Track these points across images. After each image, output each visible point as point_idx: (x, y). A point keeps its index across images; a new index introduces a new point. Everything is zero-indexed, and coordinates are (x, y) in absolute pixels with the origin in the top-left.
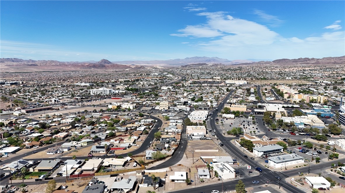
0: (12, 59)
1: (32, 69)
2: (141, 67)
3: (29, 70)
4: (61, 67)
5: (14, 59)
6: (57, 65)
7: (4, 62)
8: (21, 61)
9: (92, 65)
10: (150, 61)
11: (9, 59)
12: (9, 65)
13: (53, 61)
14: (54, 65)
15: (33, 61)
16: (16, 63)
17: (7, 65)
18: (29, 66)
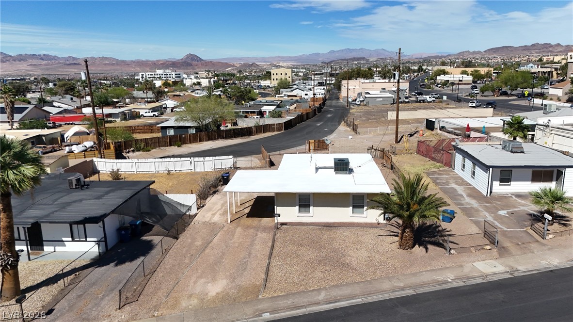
0: (39, 55)
1: (71, 70)
2: (252, 65)
3: (66, 71)
4: (119, 67)
5: (44, 55)
6: (113, 64)
7: (27, 60)
8: (55, 59)
9: (170, 63)
10: (269, 57)
11: (35, 56)
12: (35, 65)
13: (106, 58)
14: (108, 64)
15: (74, 59)
16: (46, 62)
17: (31, 65)
18: (66, 66)
